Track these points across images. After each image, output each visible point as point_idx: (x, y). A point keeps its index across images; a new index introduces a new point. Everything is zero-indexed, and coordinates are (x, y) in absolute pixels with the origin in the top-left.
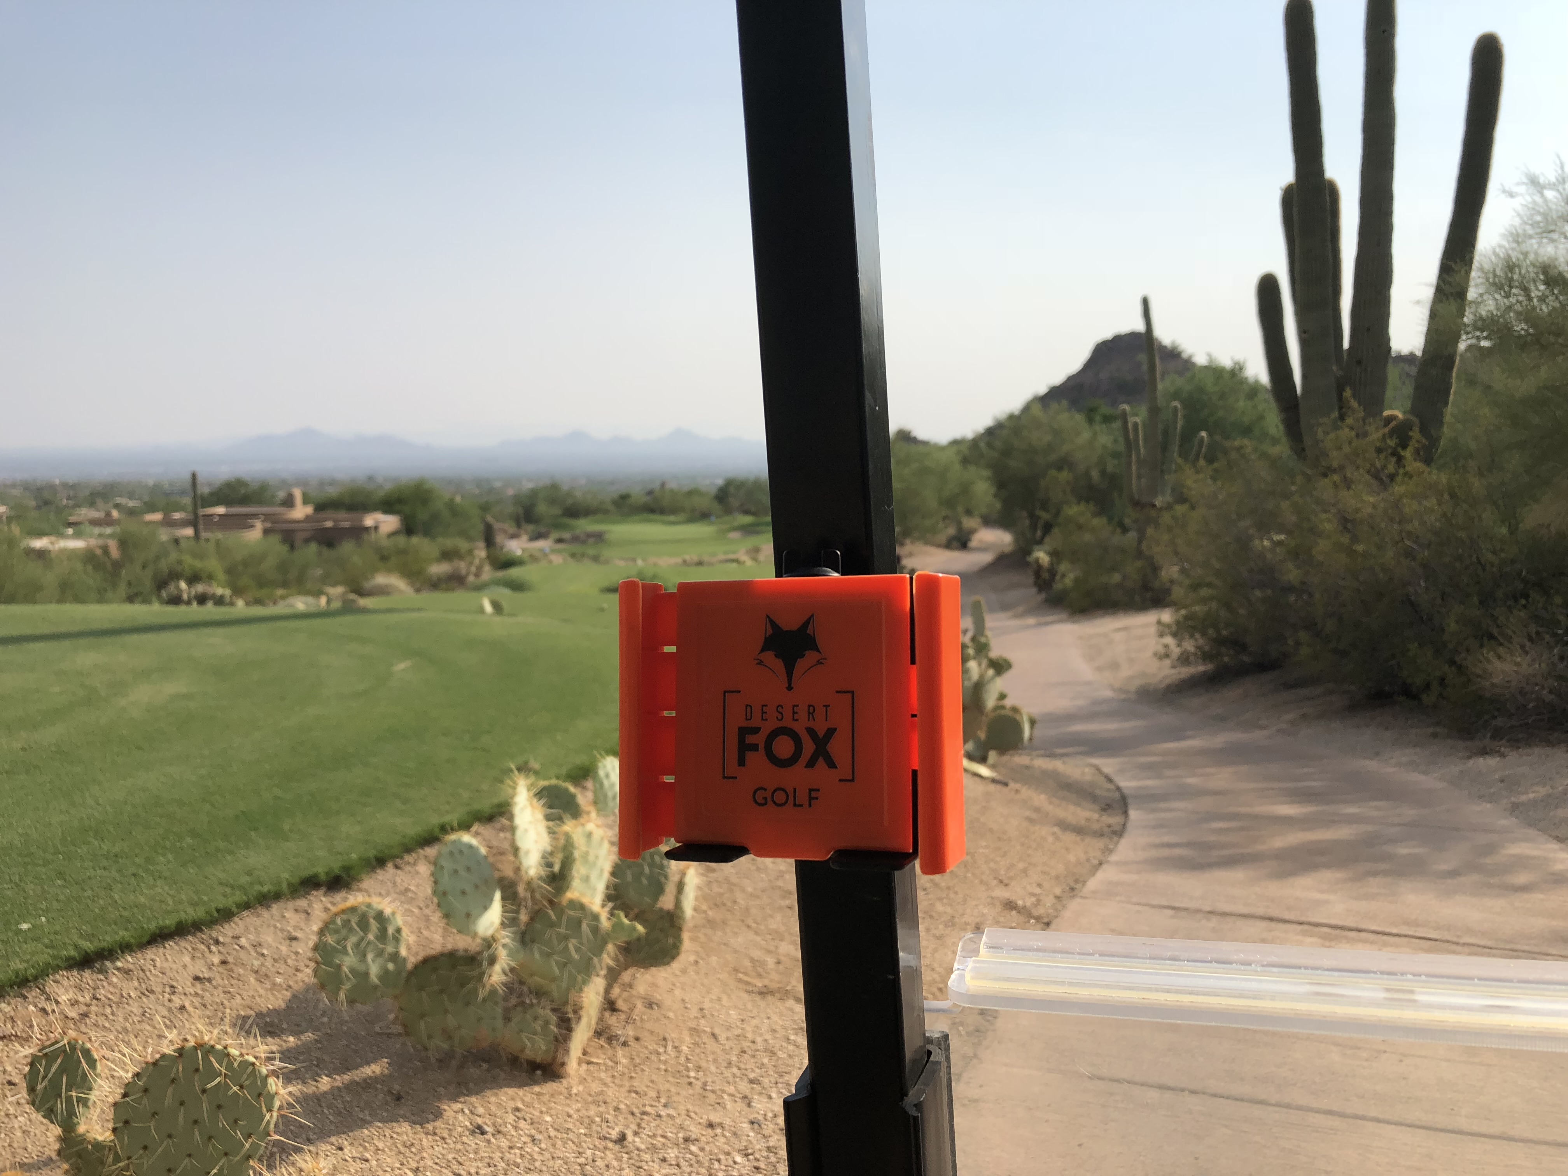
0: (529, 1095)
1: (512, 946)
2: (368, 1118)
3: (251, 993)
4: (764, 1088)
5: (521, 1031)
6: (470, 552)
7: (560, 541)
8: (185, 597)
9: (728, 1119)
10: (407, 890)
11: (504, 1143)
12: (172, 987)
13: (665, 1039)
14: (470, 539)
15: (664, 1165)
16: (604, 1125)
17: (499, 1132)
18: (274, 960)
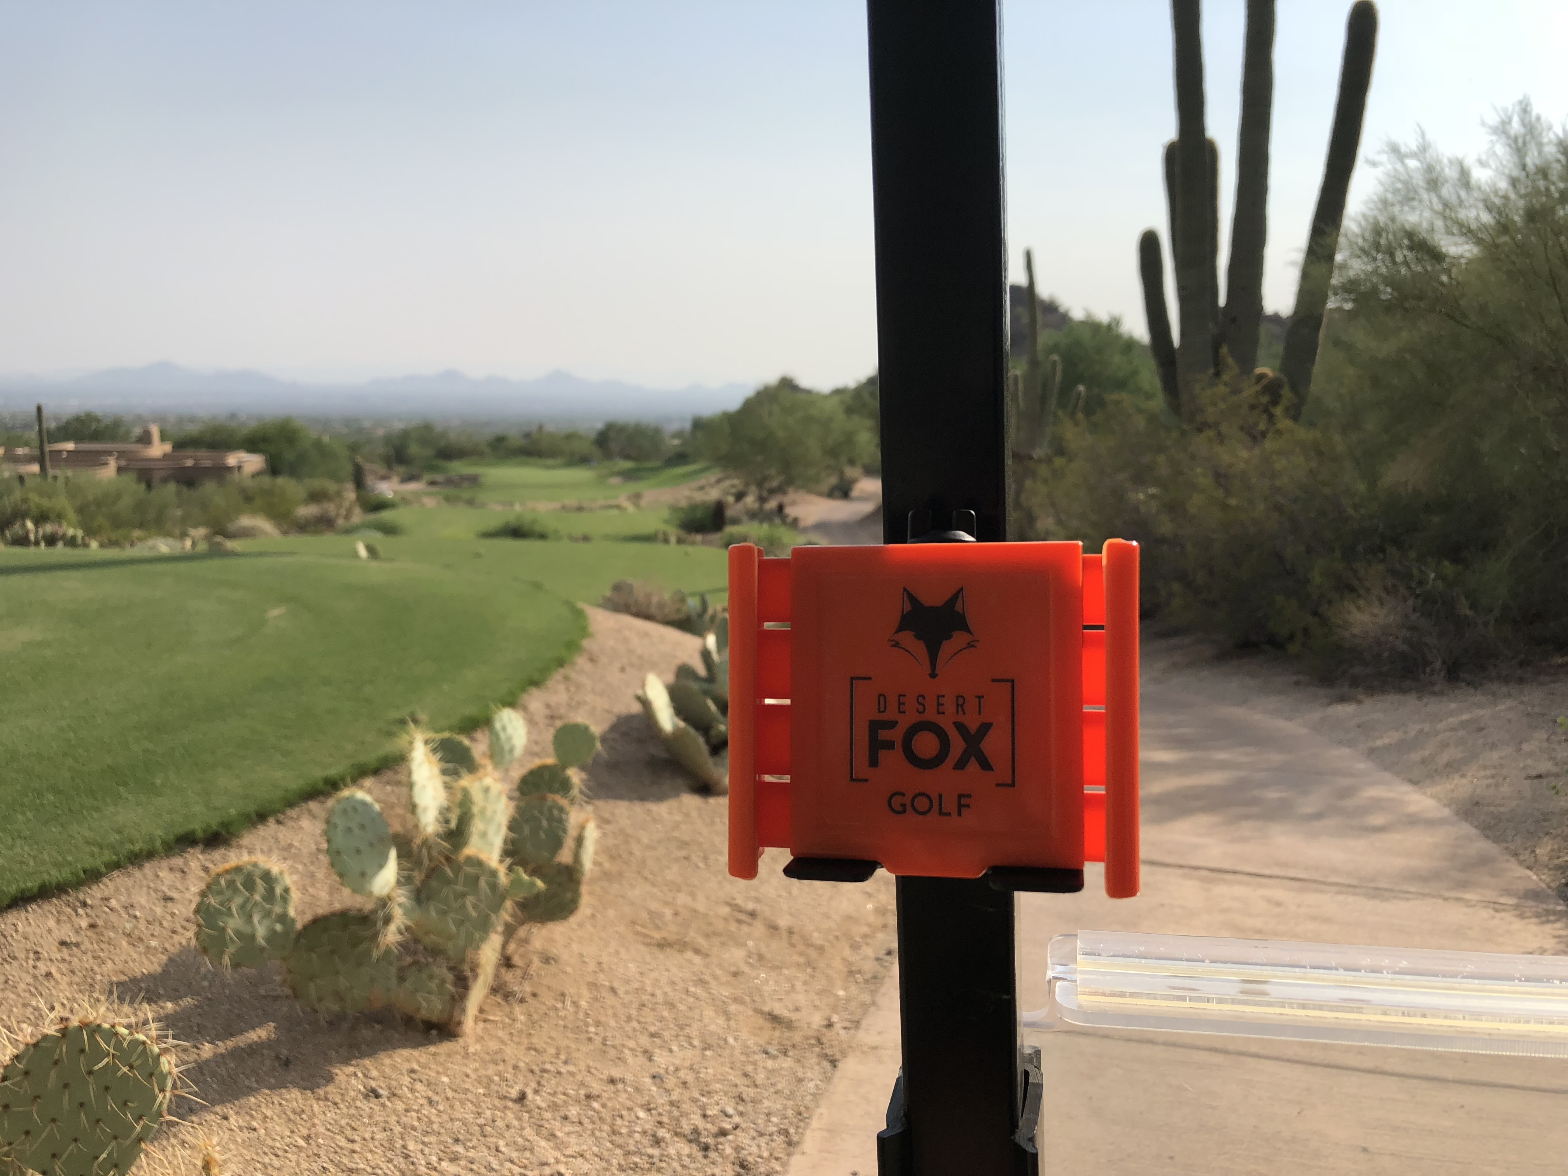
0: (425, 1055)
1: (407, 904)
2: (255, 1085)
3: (123, 957)
4: (664, 1041)
5: (416, 990)
6: (339, 494)
7: (432, 483)
8: (32, 537)
9: (630, 1075)
10: (290, 846)
11: (400, 1106)
12: (37, 953)
13: (563, 995)
14: (339, 480)
15: (567, 1123)
16: (503, 1084)
17: (394, 1095)
18: (147, 921)
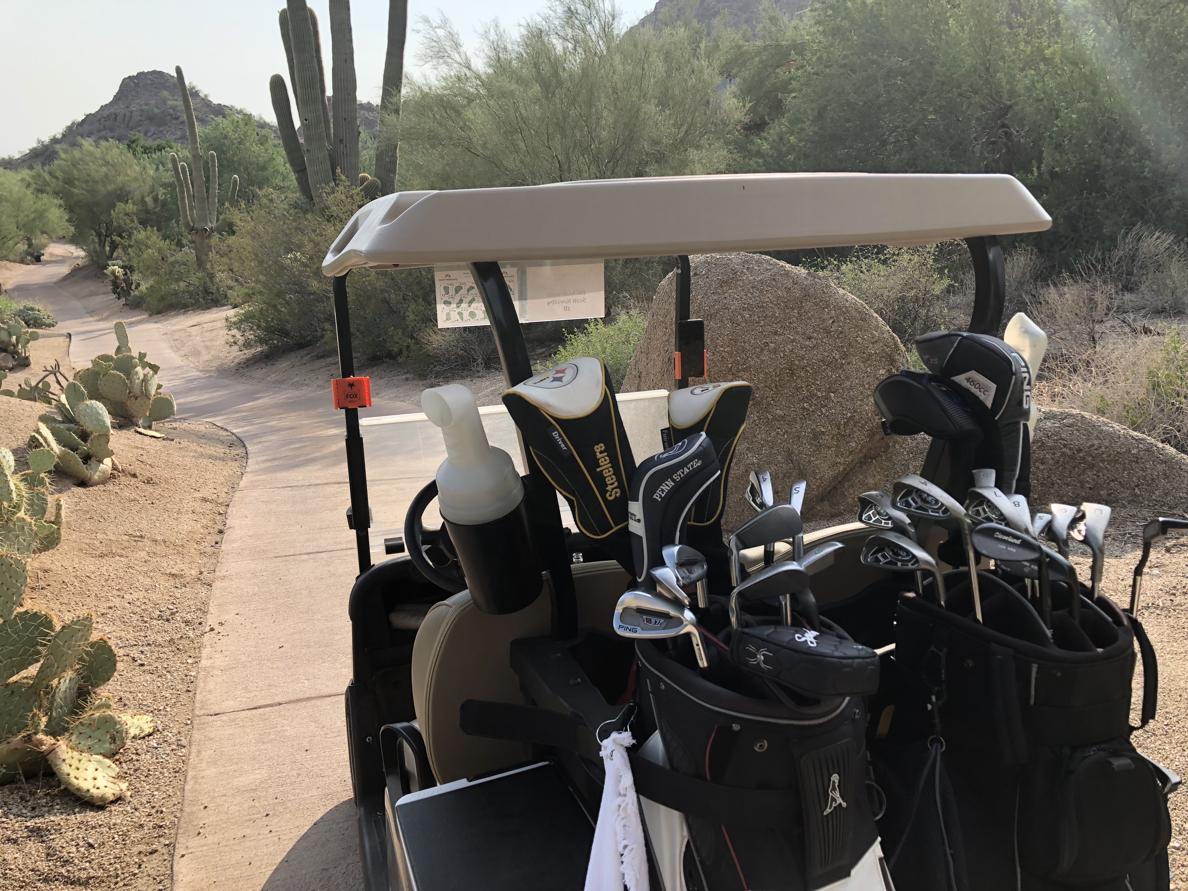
4: (125, 591)
9: (117, 604)
13: (64, 582)
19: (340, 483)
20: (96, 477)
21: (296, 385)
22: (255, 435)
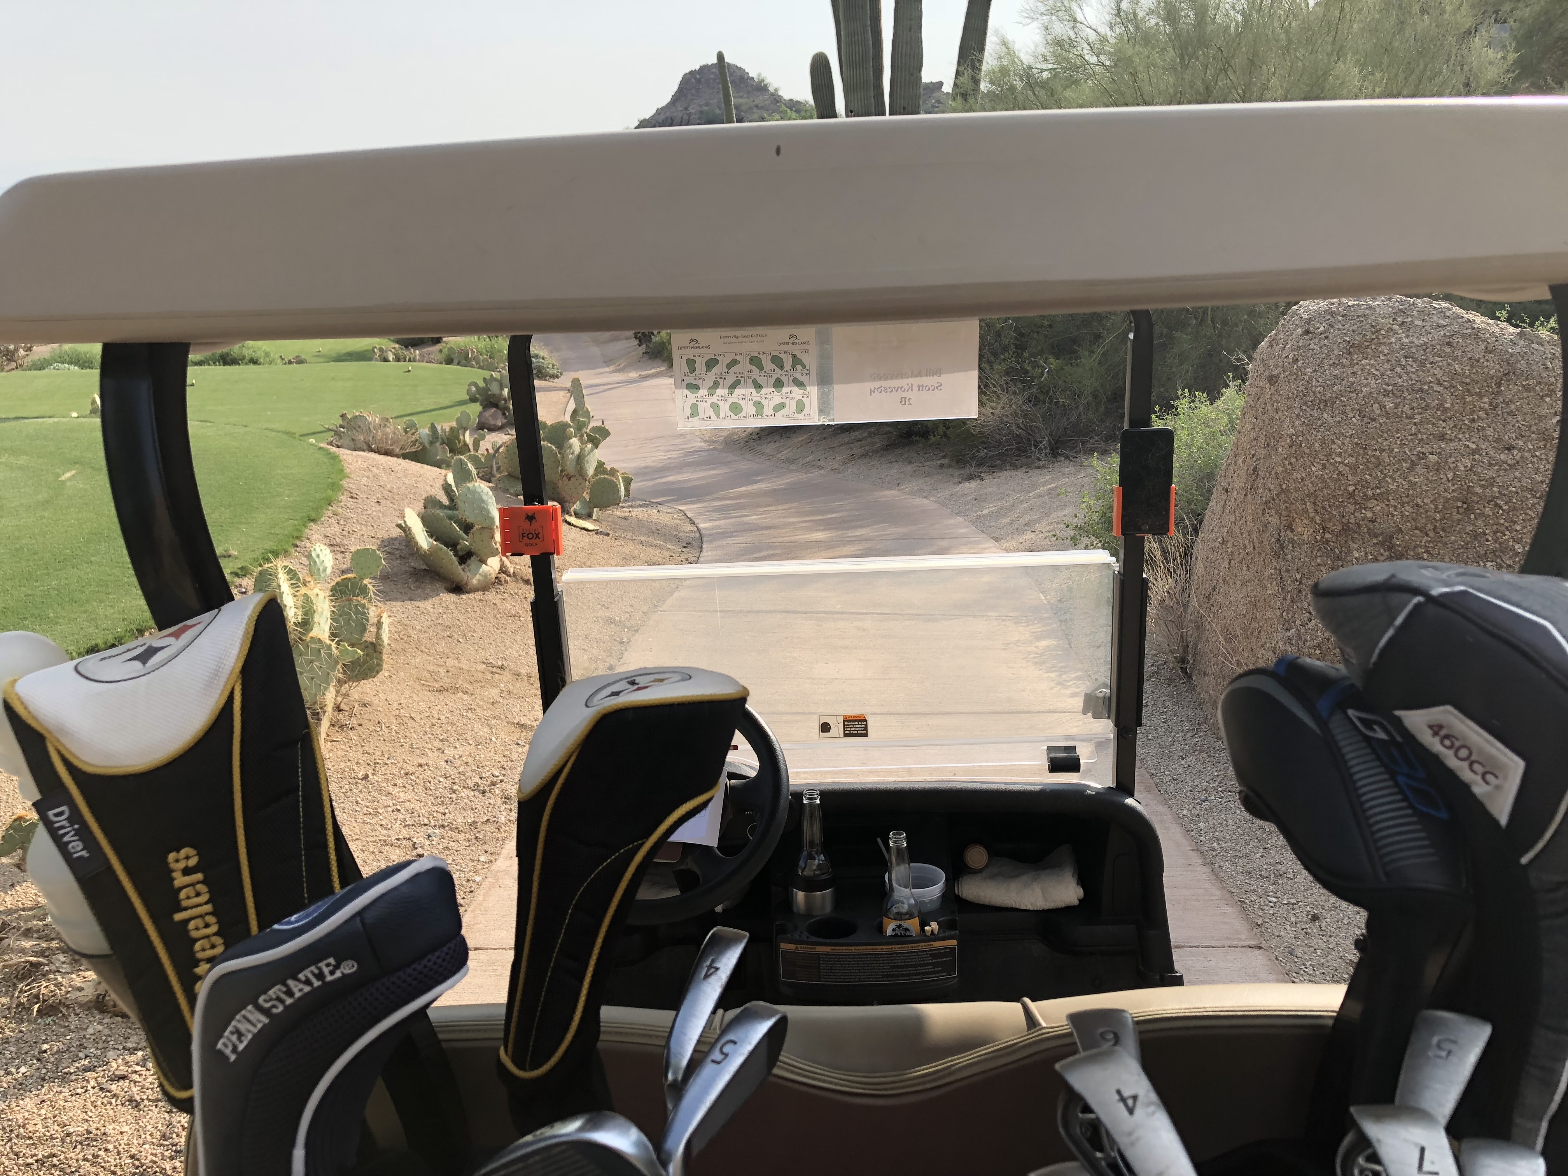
4: (450, 743)
9: (431, 761)
15: (396, 787)
19: (788, 612)
20: (475, 581)
21: (808, 466)
22: (723, 533)
